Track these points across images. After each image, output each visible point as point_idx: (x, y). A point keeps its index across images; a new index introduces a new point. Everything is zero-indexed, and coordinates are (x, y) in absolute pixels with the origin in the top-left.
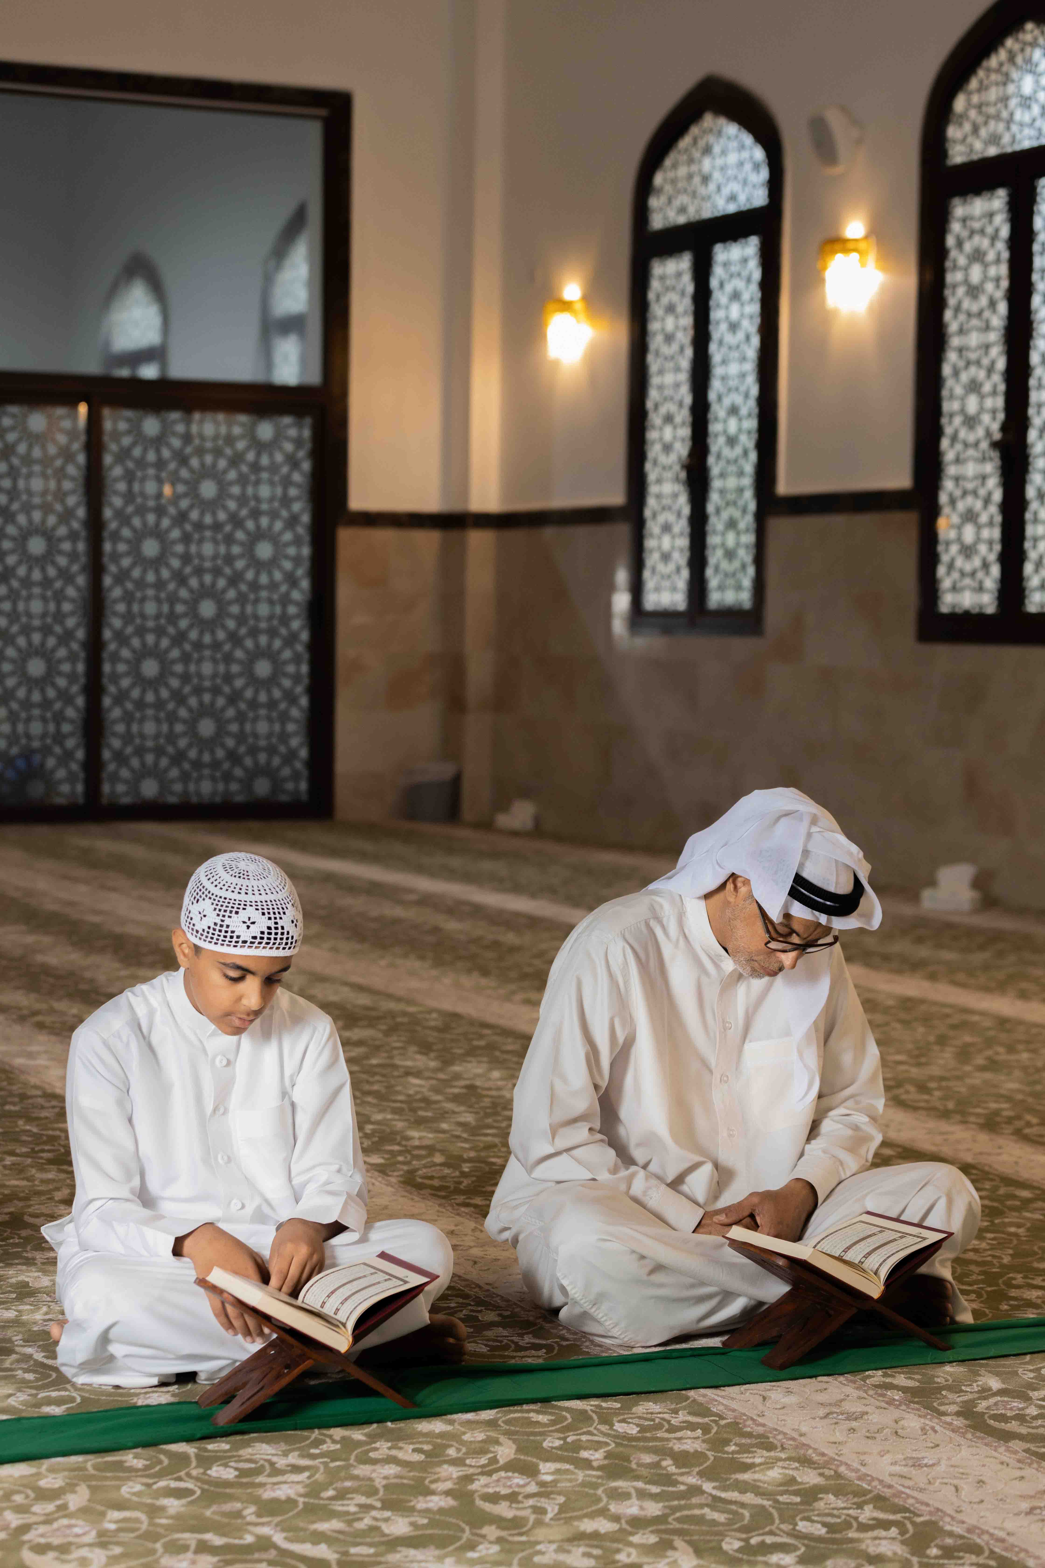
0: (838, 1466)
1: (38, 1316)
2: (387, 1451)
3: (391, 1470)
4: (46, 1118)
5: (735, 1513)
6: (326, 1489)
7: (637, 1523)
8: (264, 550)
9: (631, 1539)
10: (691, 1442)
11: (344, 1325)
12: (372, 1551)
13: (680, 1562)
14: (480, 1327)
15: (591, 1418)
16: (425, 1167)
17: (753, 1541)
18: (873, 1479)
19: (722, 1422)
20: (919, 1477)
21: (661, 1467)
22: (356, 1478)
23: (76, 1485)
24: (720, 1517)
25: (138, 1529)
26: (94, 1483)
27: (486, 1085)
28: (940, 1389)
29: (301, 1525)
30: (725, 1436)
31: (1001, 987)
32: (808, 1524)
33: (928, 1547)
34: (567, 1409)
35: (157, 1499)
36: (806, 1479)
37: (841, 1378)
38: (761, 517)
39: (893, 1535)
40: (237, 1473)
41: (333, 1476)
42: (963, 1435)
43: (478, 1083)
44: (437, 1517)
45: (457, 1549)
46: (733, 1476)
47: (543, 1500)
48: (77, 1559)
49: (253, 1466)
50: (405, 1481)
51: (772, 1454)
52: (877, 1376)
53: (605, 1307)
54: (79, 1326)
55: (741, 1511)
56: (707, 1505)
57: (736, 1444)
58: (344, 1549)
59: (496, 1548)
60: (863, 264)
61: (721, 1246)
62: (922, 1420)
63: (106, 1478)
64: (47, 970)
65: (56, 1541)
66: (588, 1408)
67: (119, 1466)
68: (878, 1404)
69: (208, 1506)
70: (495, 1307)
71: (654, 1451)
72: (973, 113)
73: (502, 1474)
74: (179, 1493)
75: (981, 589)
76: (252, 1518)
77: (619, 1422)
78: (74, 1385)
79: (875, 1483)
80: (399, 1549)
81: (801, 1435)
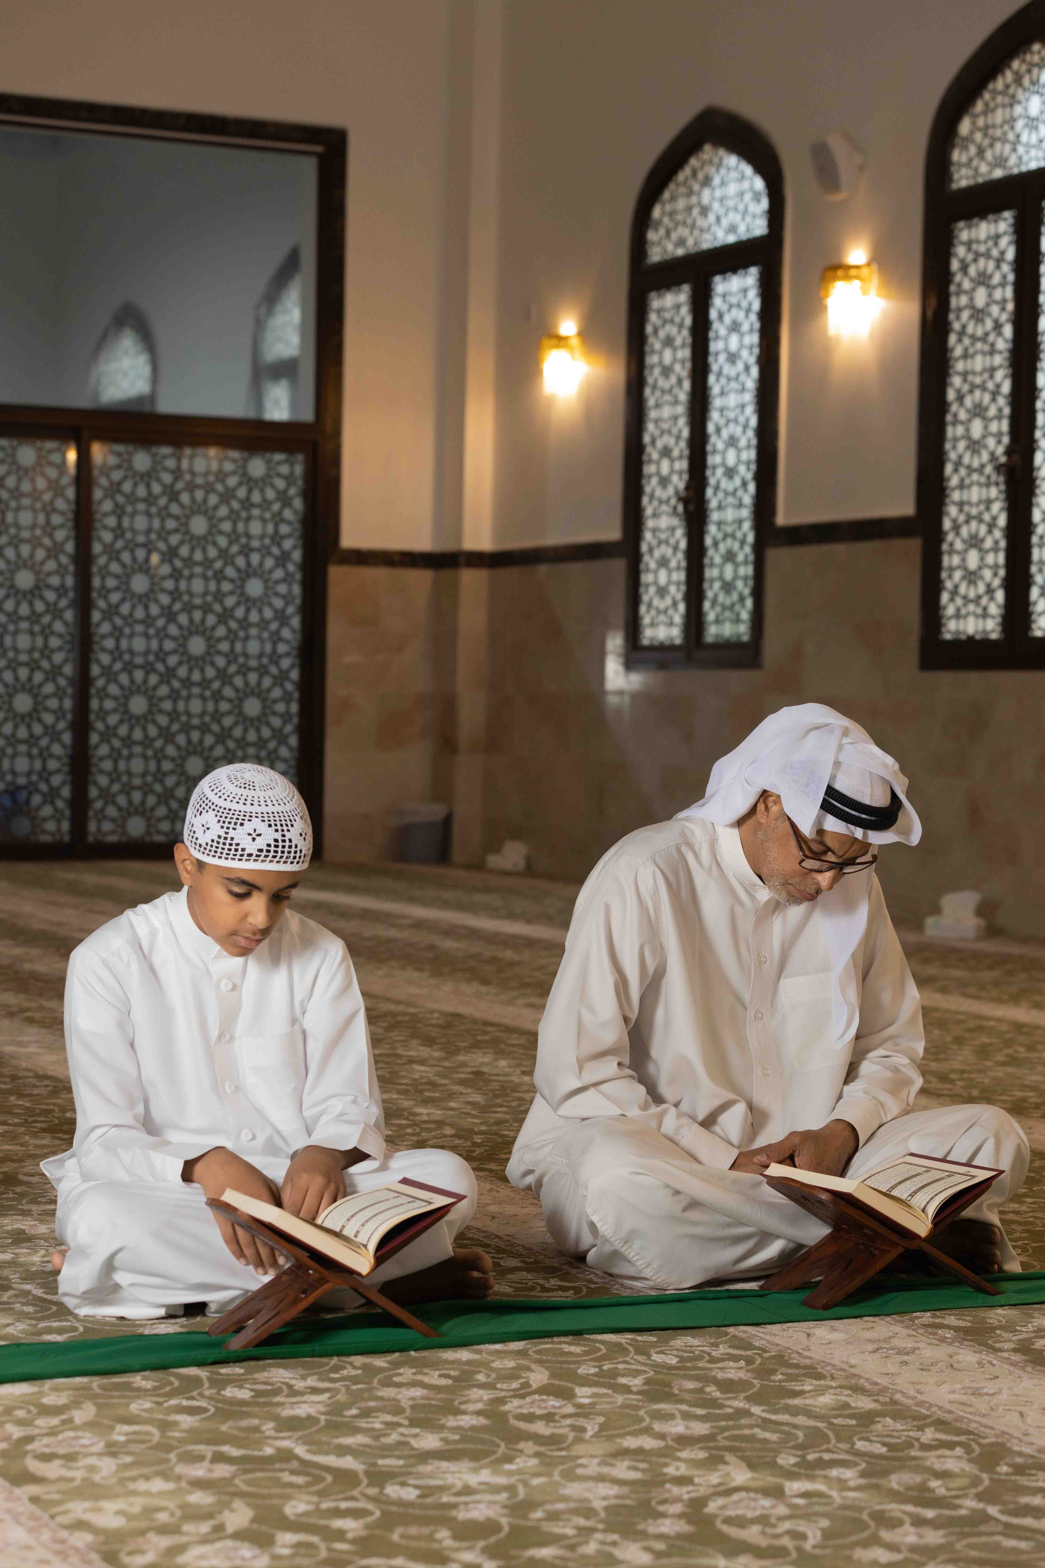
0: (893, 1394)
1: (36, 1258)
2: (412, 1377)
3: (417, 1392)
4: (38, 1095)
5: (788, 1433)
6: (350, 1408)
7: (684, 1441)
8: (254, 587)
9: (679, 1454)
10: (734, 1372)
11: (365, 1246)
12: (401, 1462)
13: (733, 1475)
14: (503, 1272)
15: (627, 1350)
16: (435, 1137)
17: (810, 1457)
18: (931, 1405)
19: (766, 1355)
20: (981, 1404)
21: (704, 1393)
22: (381, 1399)
23: (82, 1402)
24: (773, 1437)
25: (150, 1441)
26: (101, 1401)
27: (494, 1071)
28: (993, 1329)
29: (324, 1439)
30: (771, 1366)
31: (1015, 999)
32: (867, 1443)
33: (998, 1464)
34: (601, 1342)
35: (169, 1414)
36: (860, 1404)
37: (888, 1319)
38: (759, 549)
39: (959, 1454)
40: (253, 1394)
41: (355, 1398)
42: (1023, 1368)
43: (485, 1069)
44: (469, 1433)
45: (492, 1462)
46: (783, 1401)
47: (581, 1419)
48: (85, 1467)
49: (270, 1387)
50: (433, 1402)
51: (822, 1382)
52: (926, 1317)
53: (637, 1244)
54: (83, 1252)
55: (793, 1431)
56: (758, 1426)
57: (782, 1374)
58: (372, 1461)
59: (534, 1462)
60: (865, 292)
61: (760, 1183)
62: (978, 1355)
63: (114, 1397)
64: (35, 976)
65: (61, 1451)
66: (623, 1341)
67: (128, 1386)
68: (930, 1341)
69: (224, 1422)
70: (518, 1255)
71: (697, 1378)
72: (978, 136)
73: (537, 1397)
74: (191, 1411)
75: (985, 615)
76: (272, 1433)
77: (656, 1353)
78: (76, 1316)
79: (934, 1409)
80: (430, 1461)
81: (851, 1367)
